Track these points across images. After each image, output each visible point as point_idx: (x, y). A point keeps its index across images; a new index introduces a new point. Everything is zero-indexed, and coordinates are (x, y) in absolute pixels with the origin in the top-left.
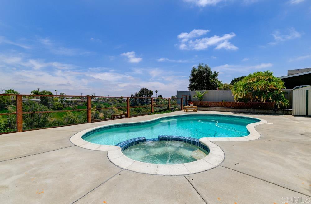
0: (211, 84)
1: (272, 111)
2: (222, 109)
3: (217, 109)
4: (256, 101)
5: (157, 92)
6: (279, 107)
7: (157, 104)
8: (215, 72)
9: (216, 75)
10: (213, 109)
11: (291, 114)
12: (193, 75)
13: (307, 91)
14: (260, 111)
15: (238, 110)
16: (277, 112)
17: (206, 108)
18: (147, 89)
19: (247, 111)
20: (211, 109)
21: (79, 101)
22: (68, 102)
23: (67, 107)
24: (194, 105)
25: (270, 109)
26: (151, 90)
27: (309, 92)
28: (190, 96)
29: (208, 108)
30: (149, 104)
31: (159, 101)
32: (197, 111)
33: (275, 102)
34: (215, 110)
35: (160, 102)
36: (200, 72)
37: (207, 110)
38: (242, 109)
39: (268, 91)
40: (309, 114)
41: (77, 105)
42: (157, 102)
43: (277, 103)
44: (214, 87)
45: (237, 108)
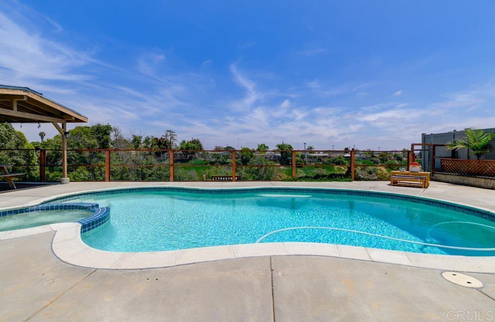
21: (326, 157)
22: (311, 158)
23: (308, 163)
41: (321, 161)
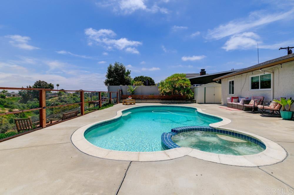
0: (127, 80)
1: (185, 101)
2: (152, 101)
3: (148, 101)
4: (175, 95)
5: (58, 85)
6: (189, 98)
7: (59, 99)
8: (128, 70)
9: (129, 73)
10: (144, 101)
11: (196, 103)
12: (110, 71)
13: (205, 88)
14: (178, 101)
15: (164, 101)
16: (188, 102)
17: (139, 101)
18: (46, 83)
19: (170, 102)
20: (143, 101)
24: (132, 99)
25: (184, 100)
26: (51, 84)
27: (206, 88)
28: (122, 91)
29: (140, 101)
30: (49, 99)
31: (61, 96)
32: (136, 104)
33: (187, 95)
34: (146, 102)
35: (63, 96)
36: (116, 70)
37: (139, 102)
38: (166, 100)
39: (185, 87)
40: (206, 102)
42: (60, 96)
43: (189, 95)
44: (127, 83)
45: (162, 99)
